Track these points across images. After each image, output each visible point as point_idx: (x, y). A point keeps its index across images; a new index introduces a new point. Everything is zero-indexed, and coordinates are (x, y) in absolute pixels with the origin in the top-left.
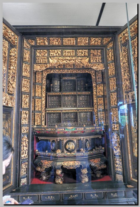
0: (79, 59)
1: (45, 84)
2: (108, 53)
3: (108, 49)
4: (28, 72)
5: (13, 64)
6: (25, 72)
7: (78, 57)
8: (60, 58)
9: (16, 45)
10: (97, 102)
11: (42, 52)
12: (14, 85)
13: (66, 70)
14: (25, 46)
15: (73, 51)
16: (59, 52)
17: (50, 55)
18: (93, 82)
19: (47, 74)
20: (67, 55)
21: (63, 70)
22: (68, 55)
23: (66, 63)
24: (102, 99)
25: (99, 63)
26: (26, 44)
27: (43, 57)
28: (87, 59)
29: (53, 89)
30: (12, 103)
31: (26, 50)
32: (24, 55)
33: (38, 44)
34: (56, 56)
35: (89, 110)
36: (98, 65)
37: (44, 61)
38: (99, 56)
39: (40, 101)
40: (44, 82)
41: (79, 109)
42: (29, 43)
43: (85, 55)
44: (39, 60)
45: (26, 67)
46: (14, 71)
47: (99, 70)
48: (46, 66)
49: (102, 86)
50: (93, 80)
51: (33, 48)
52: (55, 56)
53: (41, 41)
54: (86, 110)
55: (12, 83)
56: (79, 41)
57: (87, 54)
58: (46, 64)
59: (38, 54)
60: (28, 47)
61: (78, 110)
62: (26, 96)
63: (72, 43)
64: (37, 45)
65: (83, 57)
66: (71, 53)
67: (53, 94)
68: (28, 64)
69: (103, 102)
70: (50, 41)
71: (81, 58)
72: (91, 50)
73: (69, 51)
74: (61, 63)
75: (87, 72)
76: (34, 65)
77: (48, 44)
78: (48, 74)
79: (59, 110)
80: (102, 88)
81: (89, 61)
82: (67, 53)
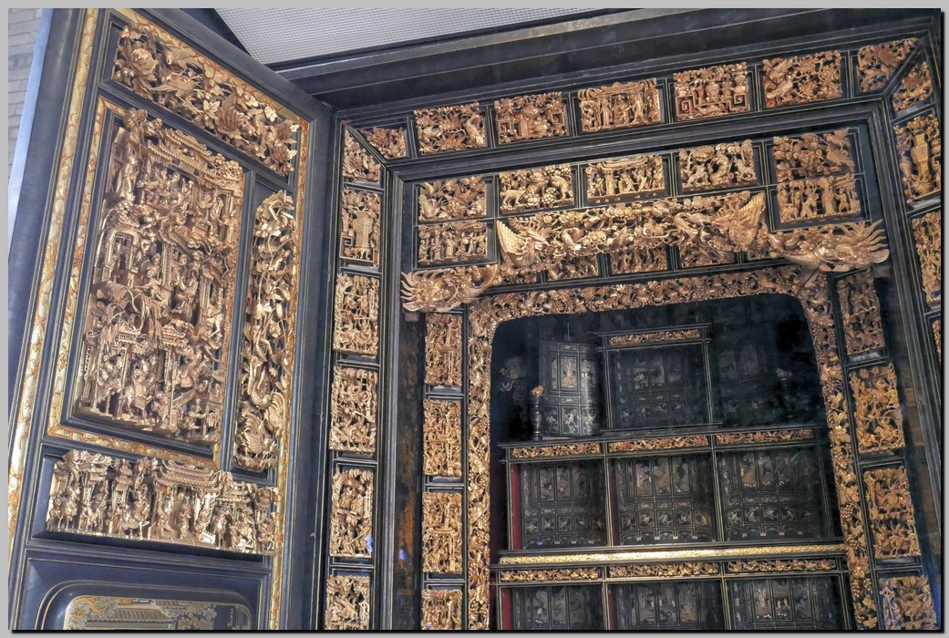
0: (692, 210)
1: (487, 389)
2: (902, 145)
3: (900, 115)
4: (365, 325)
5: (270, 289)
6: (350, 326)
7: (690, 193)
8: (566, 216)
9: (295, 175)
10: (864, 504)
11: (452, 194)
12: (275, 417)
13: (621, 288)
14: (351, 171)
15: (651, 164)
16: (559, 181)
17: (506, 206)
18: (820, 357)
19: (494, 325)
20: (610, 192)
21: (603, 291)
22: (622, 192)
23: (610, 241)
24: (902, 476)
25: (841, 219)
26: (355, 158)
27: (460, 225)
28: (751, 205)
29: (551, 419)
30: (258, 534)
31: (358, 189)
32: (346, 220)
33: (427, 149)
34: (544, 207)
35: (810, 565)
36: (838, 232)
37: (467, 246)
38: (837, 174)
39: (452, 508)
40: (476, 380)
41: (734, 560)
42: (373, 152)
43: (734, 180)
44: (437, 244)
45: (353, 293)
46: (276, 330)
47: (845, 268)
48: (479, 276)
49: (892, 377)
50: (818, 340)
51: (396, 173)
52: (534, 210)
53: (446, 125)
54: (780, 567)
55: (265, 400)
56: (682, 94)
57: (750, 170)
58: (481, 263)
59: (429, 208)
60: (367, 172)
61: (724, 564)
62: (358, 478)
63: (639, 113)
64: (419, 153)
65: (720, 190)
66: (639, 176)
67: (547, 451)
68: (369, 275)
69: (906, 500)
70: (499, 122)
71: (711, 200)
72: (777, 139)
73: (624, 162)
74: (578, 247)
75: (766, 285)
76: (403, 278)
77: (488, 139)
78: (501, 325)
79: (588, 567)
80: (893, 393)
81: (771, 215)
82: (609, 179)
